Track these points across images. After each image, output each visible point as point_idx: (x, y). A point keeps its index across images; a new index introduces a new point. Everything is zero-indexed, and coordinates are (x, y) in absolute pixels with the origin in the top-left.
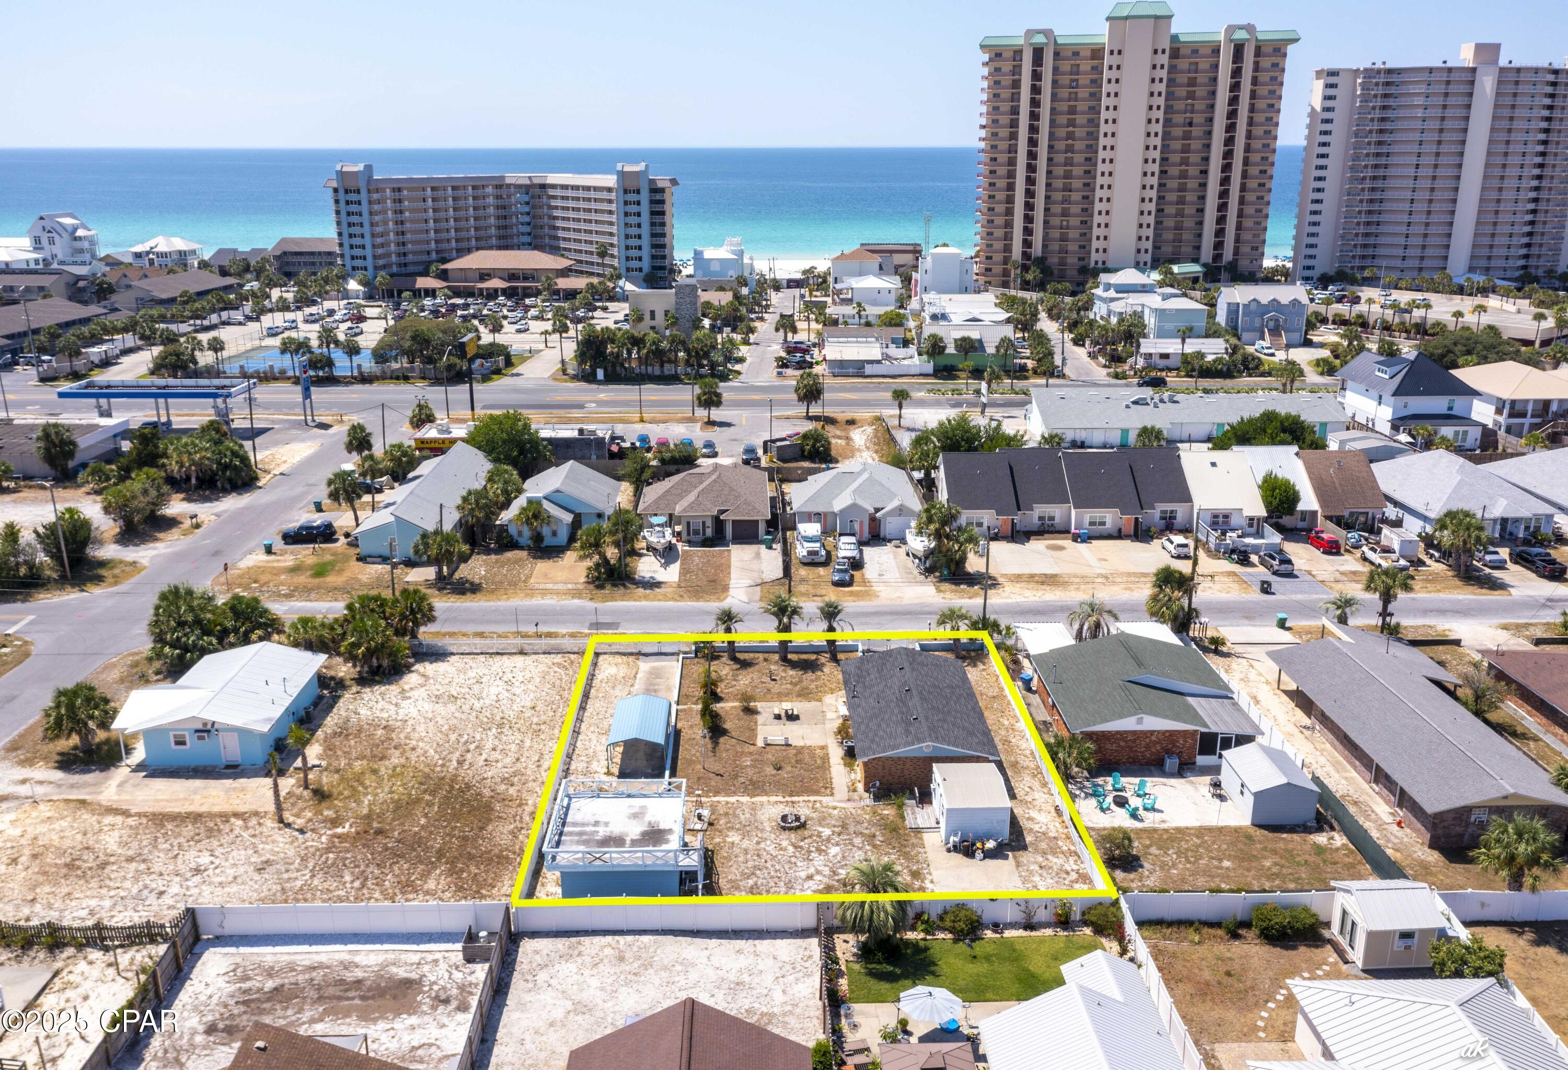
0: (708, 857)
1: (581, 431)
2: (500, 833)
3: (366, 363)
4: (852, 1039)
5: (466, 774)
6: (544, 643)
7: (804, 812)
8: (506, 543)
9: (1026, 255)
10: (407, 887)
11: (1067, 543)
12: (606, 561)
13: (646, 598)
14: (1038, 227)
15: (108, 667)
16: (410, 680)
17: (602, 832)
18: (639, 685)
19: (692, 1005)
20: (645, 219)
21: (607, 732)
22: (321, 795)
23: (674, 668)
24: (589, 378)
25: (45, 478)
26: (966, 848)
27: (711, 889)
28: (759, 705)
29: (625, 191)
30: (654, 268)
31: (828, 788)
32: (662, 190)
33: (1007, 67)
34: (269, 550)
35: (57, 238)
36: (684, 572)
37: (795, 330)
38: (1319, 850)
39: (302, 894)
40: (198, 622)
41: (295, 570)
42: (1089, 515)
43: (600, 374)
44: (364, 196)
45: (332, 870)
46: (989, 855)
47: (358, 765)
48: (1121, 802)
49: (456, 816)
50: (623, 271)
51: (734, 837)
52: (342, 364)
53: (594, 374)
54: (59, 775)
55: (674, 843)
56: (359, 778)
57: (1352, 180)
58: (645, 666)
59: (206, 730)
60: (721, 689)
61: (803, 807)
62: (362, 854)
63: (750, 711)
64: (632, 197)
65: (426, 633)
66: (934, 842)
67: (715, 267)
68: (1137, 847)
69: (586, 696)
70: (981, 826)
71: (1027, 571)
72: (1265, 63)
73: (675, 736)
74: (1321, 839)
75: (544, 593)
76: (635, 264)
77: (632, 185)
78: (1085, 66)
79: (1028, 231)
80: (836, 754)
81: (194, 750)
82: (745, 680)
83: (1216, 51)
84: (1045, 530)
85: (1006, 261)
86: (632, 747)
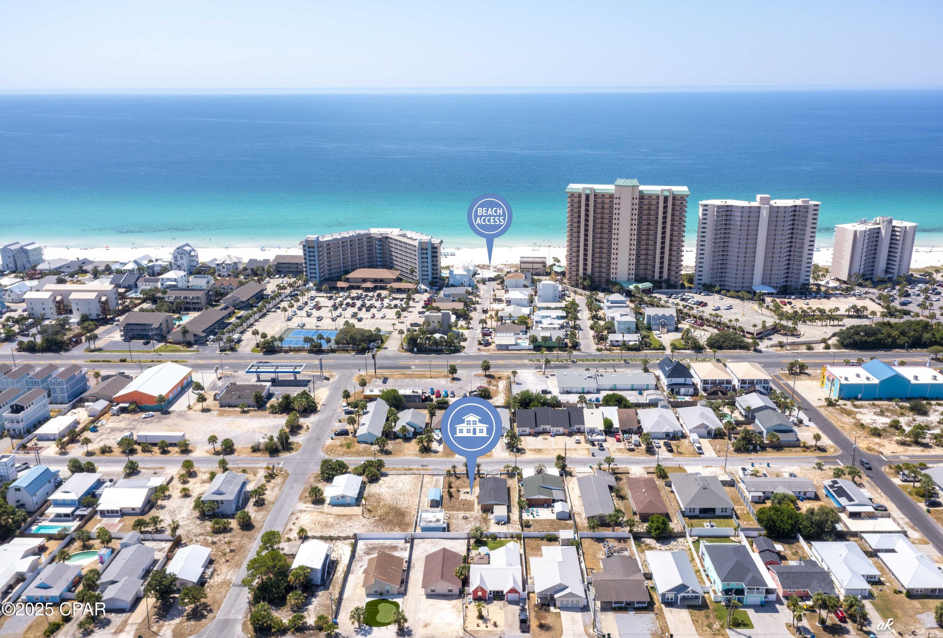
0: (448, 525)
1: (413, 392)
2: (407, 519)
3: (333, 345)
4: (471, 555)
5: (398, 506)
6: (410, 472)
7: (468, 515)
8: (396, 437)
9: (585, 274)
10: (392, 530)
11: (548, 437)
12: (424, 446)
13: (434, 457)
14: (589, 262)
15: (310, 478)
16: (381, 482)
17: (428, 520)
18: (433, 484)
19: (444, 549)
20: (430, 260)
21: (427, 496)
22: (370, 511)
23: (441, 478)
24: (411, 351)
25: (253, 407)
26: (498, 523)
27: (449, 531)
28: (461, 489)
29: (422, 249)
30: (433, 278)
31: (473, 510)
32: (436, 248)
33: (576, 200)
34: (332, 439)
35: (184, 257)
36: (444, 448)
37: (486, 324)
38: (567, 524)
39: (372, 531)
40: (332, 468)
41: (341, 446)
42: (555, 429)
43: (415, 349)
44: (316, 250)
45: (377, 526)
46: (502, 524)
47: (375, 504)
48: (532, 514)
49: (398, 516)
50: (420, 281)
51: (453, 520)
52: (325, 347)
53: (413, 349)
54: (313, 506)
55: (442, 522)
56: (376, 507)
57: (714, 247)
58: (435, 478)
59: (343, 497)
60: (452, 485)
61: (468, 514)
62: (381, 523)
63: (459, 491)
64: (425, 251)
65: (383, 470)
66: (493, 521)
67: (458, 278)
68: (531, 523)
69: (422, 487)
70: (501, 519)
71: (534, 448)
72: (678, 203)
73: (442, 497)
74: (568, 522)
75: (409, 454)
76: (425, 277)
77: (425, 247)
78: (607, 201)
79: (585, 264)
80: (476, 502)
81: (341, 501)
82: (458, 482)
83: (658, 197)
84: (544, 432)
85: (577, 275)
86: (432, 501)
